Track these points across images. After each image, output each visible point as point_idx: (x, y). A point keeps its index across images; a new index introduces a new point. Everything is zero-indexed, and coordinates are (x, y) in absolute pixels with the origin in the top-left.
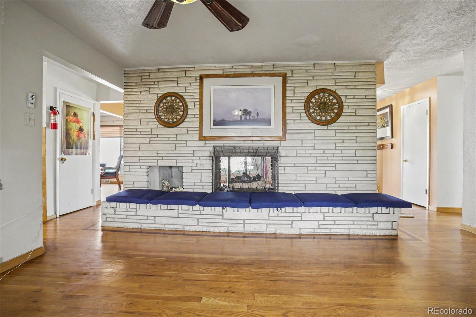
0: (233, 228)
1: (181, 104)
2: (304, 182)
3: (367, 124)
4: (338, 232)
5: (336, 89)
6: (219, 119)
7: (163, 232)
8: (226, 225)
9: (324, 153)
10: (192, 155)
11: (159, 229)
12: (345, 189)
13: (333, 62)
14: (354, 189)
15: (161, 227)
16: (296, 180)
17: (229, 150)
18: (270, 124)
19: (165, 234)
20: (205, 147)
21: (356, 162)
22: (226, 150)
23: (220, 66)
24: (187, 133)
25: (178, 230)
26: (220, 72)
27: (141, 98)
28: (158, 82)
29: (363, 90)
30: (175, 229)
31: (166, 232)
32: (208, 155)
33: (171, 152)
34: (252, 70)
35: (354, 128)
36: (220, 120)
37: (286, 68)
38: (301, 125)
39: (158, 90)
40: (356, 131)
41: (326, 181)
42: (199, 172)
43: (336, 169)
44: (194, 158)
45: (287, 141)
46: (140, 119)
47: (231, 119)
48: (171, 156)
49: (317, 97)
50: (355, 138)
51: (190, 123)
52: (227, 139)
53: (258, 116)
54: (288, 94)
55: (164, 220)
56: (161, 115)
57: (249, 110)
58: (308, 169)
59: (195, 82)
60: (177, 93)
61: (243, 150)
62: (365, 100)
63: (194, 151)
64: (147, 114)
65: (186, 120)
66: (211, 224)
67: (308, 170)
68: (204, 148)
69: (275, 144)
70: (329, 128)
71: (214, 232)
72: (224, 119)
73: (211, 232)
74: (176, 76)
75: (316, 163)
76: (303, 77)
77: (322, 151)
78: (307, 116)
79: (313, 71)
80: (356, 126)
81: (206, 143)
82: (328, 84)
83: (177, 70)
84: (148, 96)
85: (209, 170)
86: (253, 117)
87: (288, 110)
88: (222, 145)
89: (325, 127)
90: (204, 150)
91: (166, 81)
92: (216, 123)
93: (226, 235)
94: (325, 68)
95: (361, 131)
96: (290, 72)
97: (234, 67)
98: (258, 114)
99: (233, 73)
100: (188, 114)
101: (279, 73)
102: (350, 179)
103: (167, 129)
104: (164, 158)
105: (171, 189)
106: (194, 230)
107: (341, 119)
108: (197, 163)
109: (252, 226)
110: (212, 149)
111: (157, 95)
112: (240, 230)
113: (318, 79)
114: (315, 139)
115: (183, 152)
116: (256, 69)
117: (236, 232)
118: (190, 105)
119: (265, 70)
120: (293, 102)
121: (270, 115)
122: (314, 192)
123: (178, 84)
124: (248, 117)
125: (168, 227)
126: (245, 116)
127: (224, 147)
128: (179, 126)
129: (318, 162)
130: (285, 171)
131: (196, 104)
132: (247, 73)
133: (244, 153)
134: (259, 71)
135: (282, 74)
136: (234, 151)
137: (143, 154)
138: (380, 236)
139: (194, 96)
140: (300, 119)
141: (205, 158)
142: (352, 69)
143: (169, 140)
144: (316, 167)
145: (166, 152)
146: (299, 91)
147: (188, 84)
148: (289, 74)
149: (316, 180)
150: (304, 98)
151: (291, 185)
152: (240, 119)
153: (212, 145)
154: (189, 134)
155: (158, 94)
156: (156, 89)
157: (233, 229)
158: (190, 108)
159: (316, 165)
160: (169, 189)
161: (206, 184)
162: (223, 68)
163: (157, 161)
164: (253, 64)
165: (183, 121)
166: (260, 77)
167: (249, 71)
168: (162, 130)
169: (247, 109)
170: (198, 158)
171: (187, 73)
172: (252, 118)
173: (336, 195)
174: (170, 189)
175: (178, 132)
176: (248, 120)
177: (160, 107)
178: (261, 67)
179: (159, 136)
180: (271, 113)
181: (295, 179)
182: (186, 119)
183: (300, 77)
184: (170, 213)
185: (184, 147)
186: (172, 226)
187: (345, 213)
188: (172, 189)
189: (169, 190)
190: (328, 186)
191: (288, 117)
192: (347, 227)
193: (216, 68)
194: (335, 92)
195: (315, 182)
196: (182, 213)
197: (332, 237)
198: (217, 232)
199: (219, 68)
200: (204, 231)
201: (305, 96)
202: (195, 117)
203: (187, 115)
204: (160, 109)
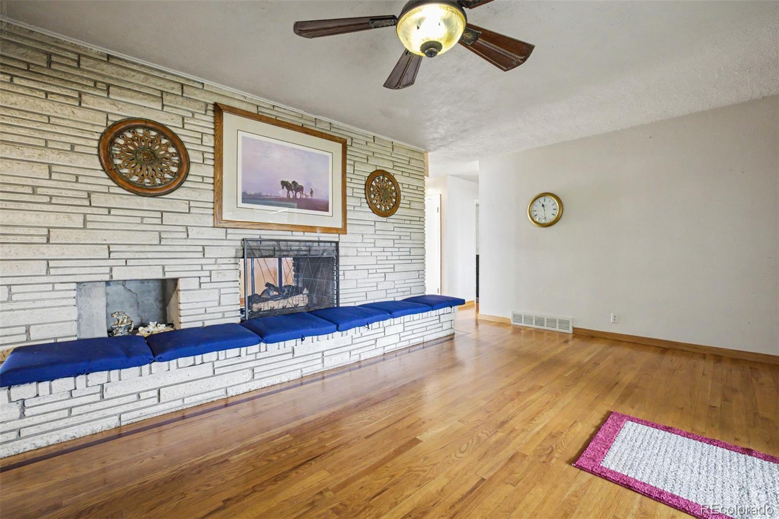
0: (307, 368)
1: (172, 150)
2: (365, 290)
3: (418, 219)
4: (415, 341)
5: (394, 174)
6: (251, 192)
7: (180, 415)
8: (298, 366)
9: (384, 251)
10: (200, 255)
11: (169, 411)
12: (402, 294)
13: (391, 140)
14: (409, 293)
15: (177, 405)
16: (357, 287)
17: (268, 246)
18: (327, 210)
19: (184, 418)
20: (226, 239)
21: (410, 261)
22: (264, 246)
23: (252, 99)
24: (188, 211)
25: (215, 399)
26: (253, 110)
27: (51, 110)
28: (109, 86)
29: (415, 180)
30: (207, 400)
31: (186, 414)
32: (233, 255)
33: (148, 248)
34: (303, 121)
35: (409, 222)
36: (255, 194)
37: (346, 132)
38: (361, 214)
39: (108, 105)
40: (409, 226)
41: (386, 285)
42: (215, 287)
43: (394, 270)
44: (203, 261)
45: (348, 234)
46: (50, 166)
47: (272, 195)
48: (148, 259)
49: (378, 181)
50: (409, 234)
51: (193, 191)
52: (267, 228)
53: (312, 195)
54: (349, 169)
55: (181, 390)
56: (120, 165)
57: (300, 184)
58: (369, 272)
59: (204, 113)
60: (163, 126)
61: (291, 246)
62: (417, 192)
63: (203, 247)
64: (74, 156)
65: (185, 184)
66: (275, 372)
67: (369, 274)
68: (225, 243)
69: (333, 237)
70: (389, 220)
71: (281, 384)
72: (261, 193)
73: (276, 385)
74: (159, 88)
75: (377, 264)
76: (364, 150)
77: (382, 249)
78: (367, 203)
79: (373, 145)
80: (410, 220)
81: (228, 232)
82: (387, 166)
83: (162, 75)
84: (76, 111)
85: (234, 281)
86: (305, 195)
87: (349, 192)
88: (258, 237)
89: (384, 219)
90: (224, 246)
91: (129, 89)
92: (248, 198)
93: (299, 382)
94: (384, 145)
95: (414, 226)
96: (350, 139)
97: (276, 109)
98: (312, 192)
99: (274, 117)
100: (190, 173)
101: (339, 138)
102: (406, 281)
103: (135, 197)
104: (130, 263)
105: (136, 329)
106: (245, 391)
107: (399, 211)
108: (210, 271)
109: (334, 358)
110: (239, 243)
111: (106, 116)
112: (317, 369)
113: (377, 157)
114: (375, 234)
115: (179, 249)
116: (307, 121)
117: (312, 373)
118: (194, 157)
119: (319, 127)
120: (352, 182)
121: (328, 196)
122: (376, 301)
123: (163, 105)
124: (298, 195)
125: (191, 402)
126: (294, 193)
127: (261, 241)
128: (169, 195)
129: (379, 262)
130: (344, 277)
131: (206, 155)
132: (294, 123)
133: (294, 250)
134: (310, 125)
135: (342, 140)
136: (277, 248)
137: (63, 254)
138: (444, 337)
139: (202, 141)
140: (361, 206)
141: (226, 261)
142: (407, 154)
143: (142, 223)
144: (376, 269)
145: (135, 248)
146: (360, 168)
147: (189, 113)
148: (349, 143)
149: (377, 286)
150: (364, 179)
151: (351, 295)
152: (287, 196)
153: (241, 237)
154: (191, 213)
155: (107, 114)
156: (102, 101)
157: (307, 371)
158: (192, 162)
159: (377, 267)
160: (130, 331)
161: (229, 308)
162: (258, 104)
163: (111, 270)
164: (306, 114)
165: (179, 186)
166: (315, 136)
167: (299, 122)
168: (121, 198)
169: (296, 181)
170: (213, 261)
171: (184, 90)
172: (304, 197)
173: (395, 302)
174: (134, 329)
175: (165, 208)
176: (298, 199)
177: (117, 147)
178: (314, 121)
179: (113, 212)
180: (328, 193)
181: (355, 287)
182: (185, 182)
183: (361, 149)
184: (195, 373)
185: (182, 239)
186: (199, 398)
187: (422, 318)
188: (138, 329)
189: (131, 333)
190: (388, 291)
191: (349, 201)
192: (421, 334)
193: (246, 100)
194: (393, 177)
195: (375, 289)
196: (221, 366)
197: (412, 349)
198: (286, 382)
199: (250, 102)
200: (263, 386)
201: (365, 177)
202: (204, 181)
203: (187, 174)
204: (116, 150)
